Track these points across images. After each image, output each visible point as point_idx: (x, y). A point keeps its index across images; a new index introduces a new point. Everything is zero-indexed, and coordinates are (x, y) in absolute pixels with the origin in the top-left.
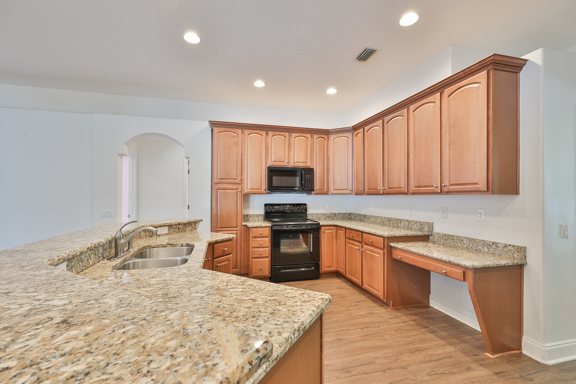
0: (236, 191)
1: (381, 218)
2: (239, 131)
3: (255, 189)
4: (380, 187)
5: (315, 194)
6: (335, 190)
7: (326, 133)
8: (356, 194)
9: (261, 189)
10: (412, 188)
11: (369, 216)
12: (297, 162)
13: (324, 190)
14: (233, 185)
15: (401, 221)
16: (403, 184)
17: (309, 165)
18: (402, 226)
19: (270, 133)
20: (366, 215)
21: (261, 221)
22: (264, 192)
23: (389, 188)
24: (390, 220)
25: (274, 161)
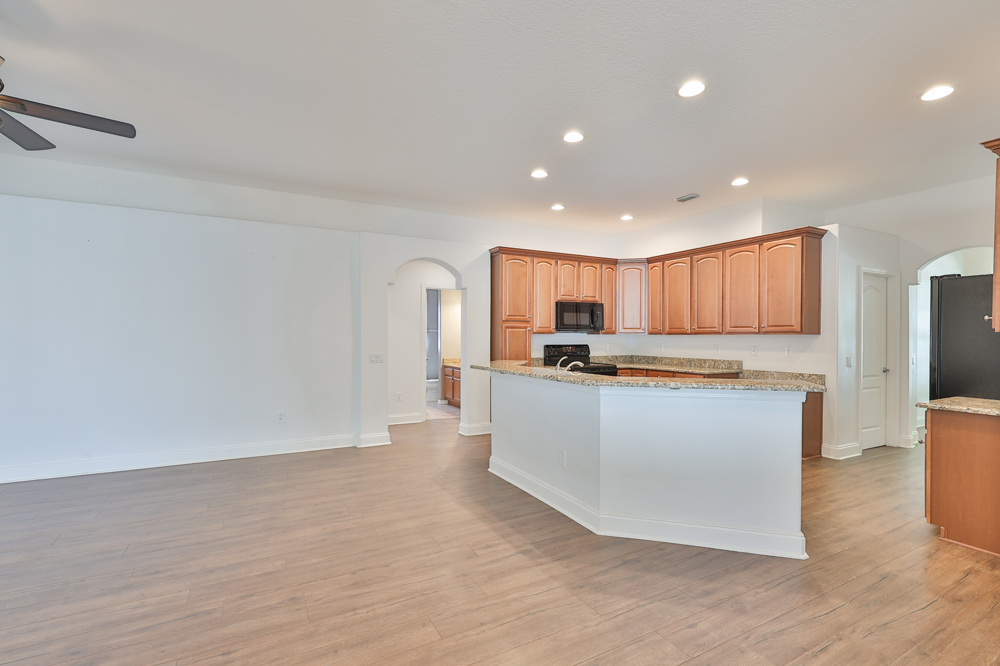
0: (525, 330)
1: (679, 359)
2: (528, 259)
3: (544, 327)
4: (687, 327)
5: (603, 333)
6: (624, 328)
7: (614, 262)
8: (650, 333)
9: (550, 328)
10: (728, 328)
11: (662, 358)
12: (586, 296)
13: (612, 328)
14: (521, 323)
15: (705, 361)
16: (716, 324)
17: (598, 299)
18: (706, 367)
19: (559, 262)
20: (657, 357)
21: (541, 365)
22: (553, 331)
23: (699, 328)
24: (690, 361)
25: (563, 295)
